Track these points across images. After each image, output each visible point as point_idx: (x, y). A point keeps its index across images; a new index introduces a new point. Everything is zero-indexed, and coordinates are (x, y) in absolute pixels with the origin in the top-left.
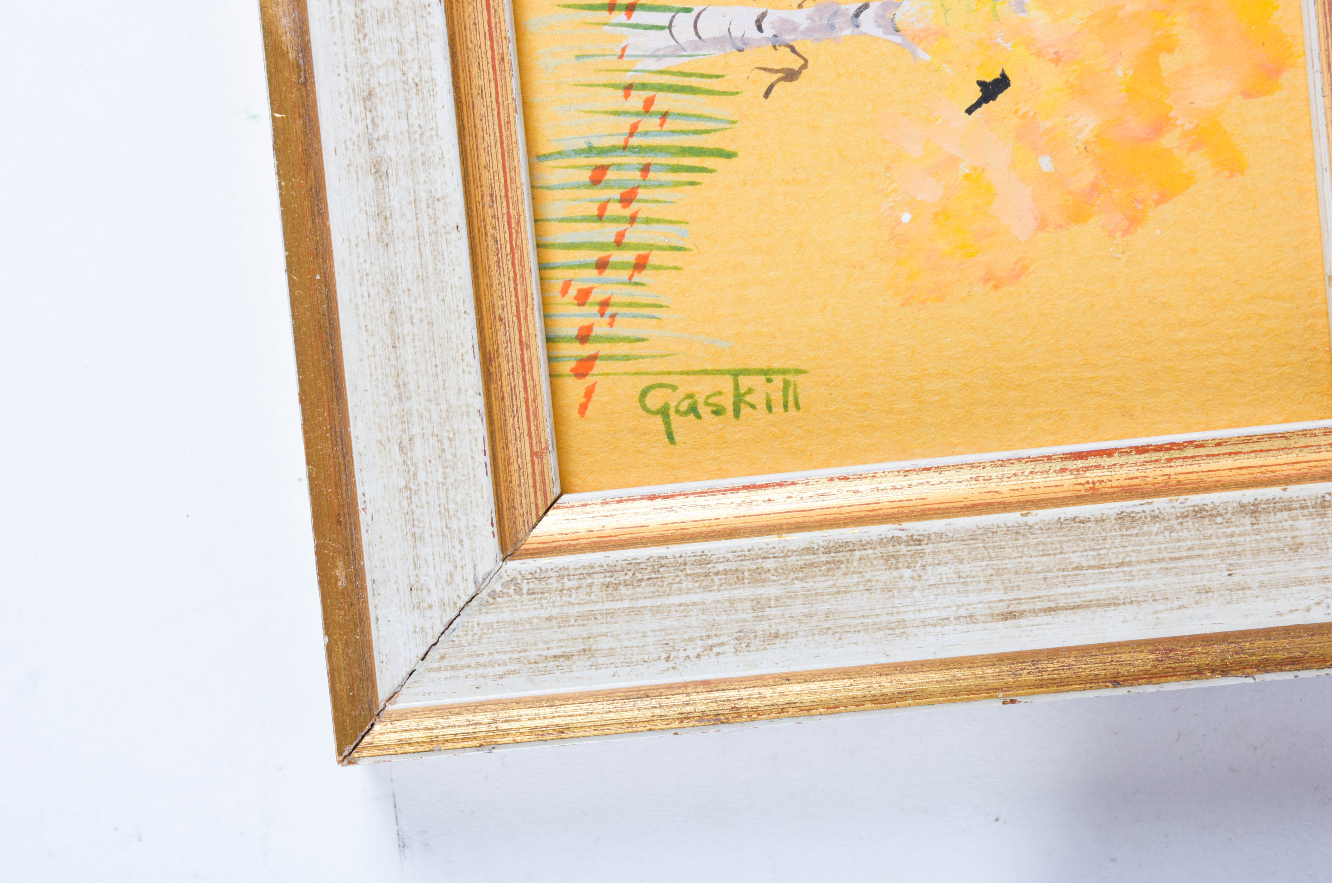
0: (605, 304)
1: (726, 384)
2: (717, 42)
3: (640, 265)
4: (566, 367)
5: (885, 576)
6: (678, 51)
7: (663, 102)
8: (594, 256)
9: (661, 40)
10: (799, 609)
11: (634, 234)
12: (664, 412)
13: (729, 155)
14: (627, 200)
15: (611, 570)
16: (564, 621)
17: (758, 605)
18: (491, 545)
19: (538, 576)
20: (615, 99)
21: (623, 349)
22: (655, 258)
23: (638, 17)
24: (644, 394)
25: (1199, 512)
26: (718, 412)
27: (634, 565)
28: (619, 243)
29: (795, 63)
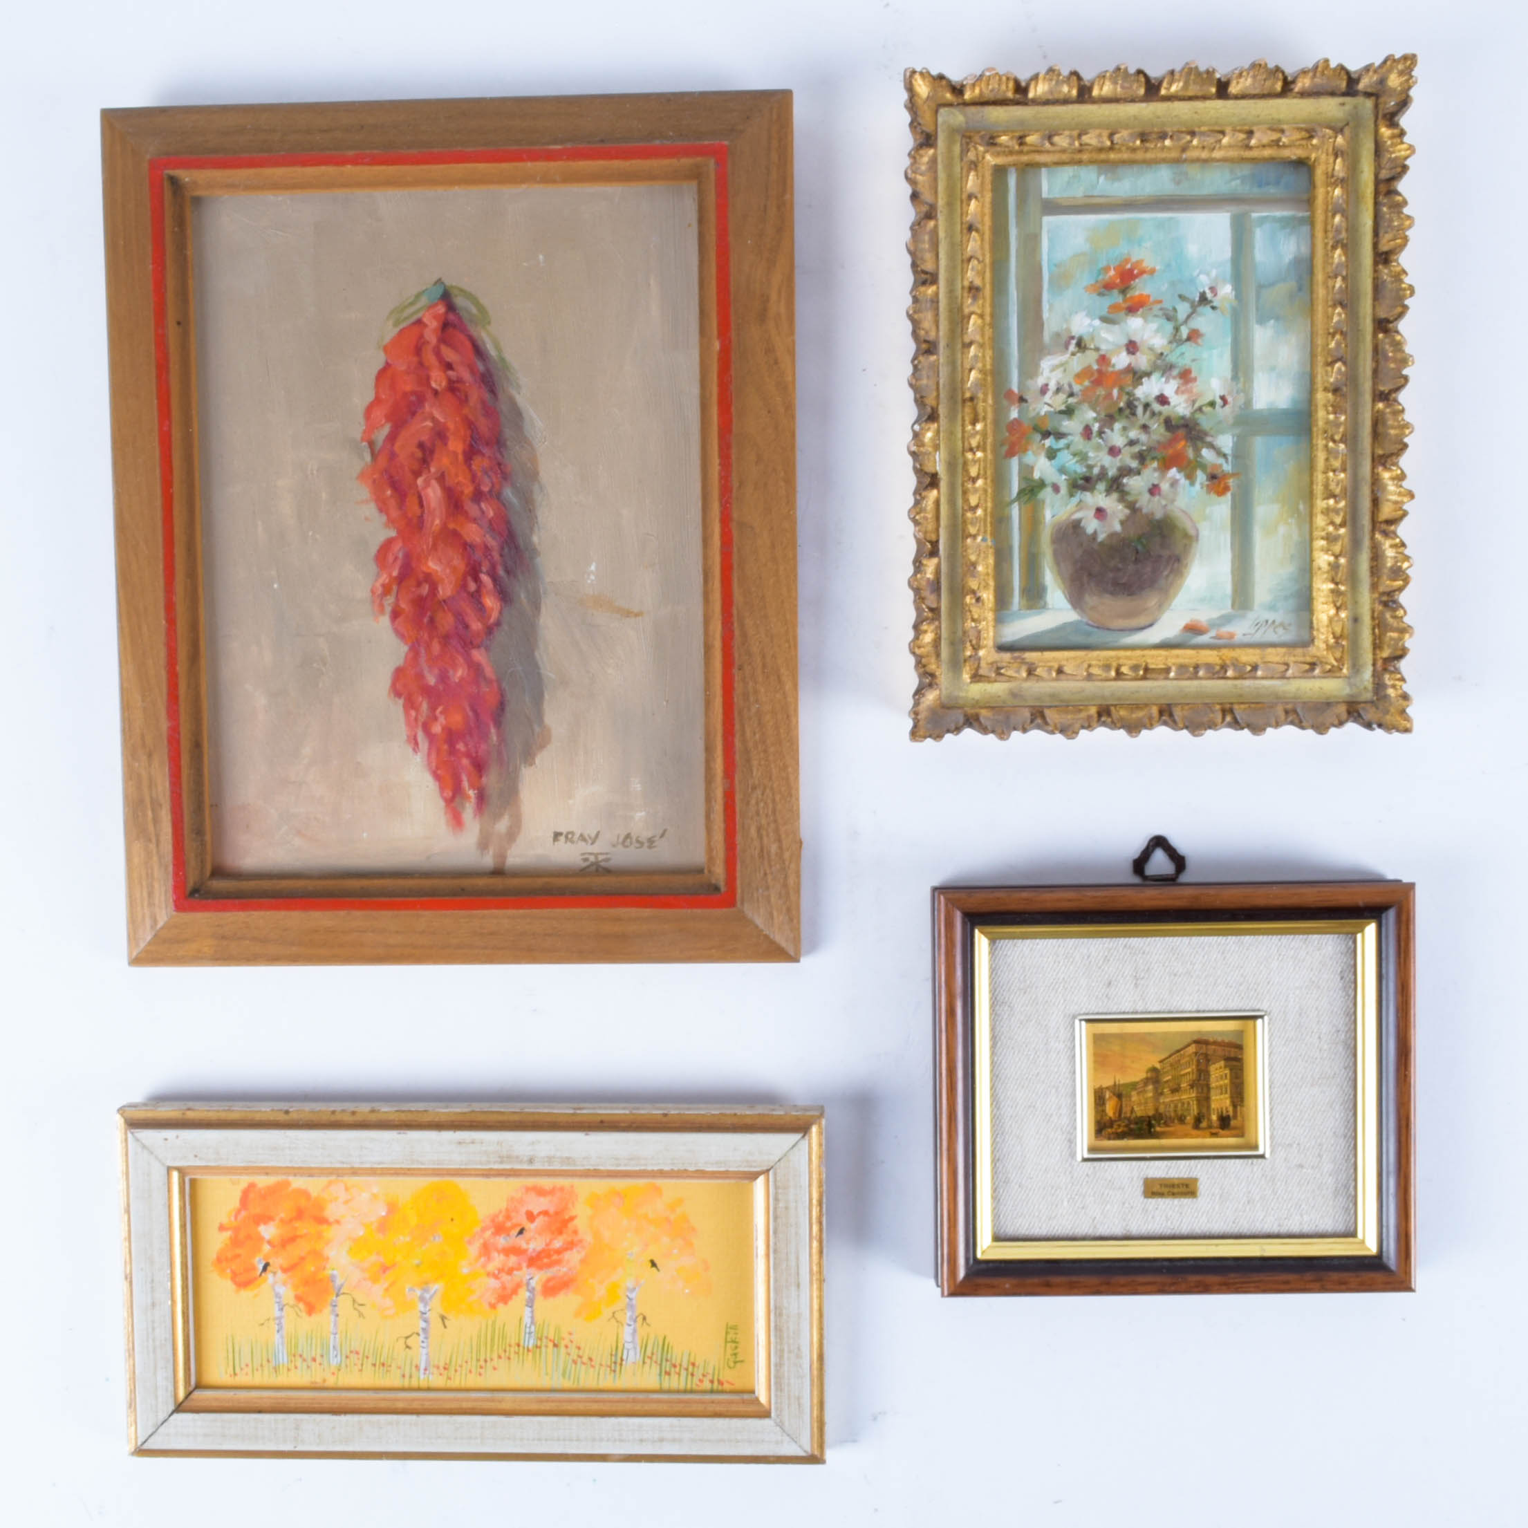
0: (704, 1375)
1: (729, 1345)
2: (634, 1338)
3: (693, 1364)
4: (720, 1388)
5: (785, 1317)
6: (635, 1348)
7: (649, 1353)
8: (690, 1377)
9: (632, 1353)
10: (791, 1341)
11: (685, 1364)
12: (735, 1362)
13: (665, 1338)
14: (675, 1366)
15: (776, 1390)
16: (789, 1405)
17: (790, 1352)
18: (766, 1422)
19: (776, 1409)
20: (647, 1367)
21: (716, 1372)
22: (692, 1360)
23: (625, 1357)
24: (730, 1367)
25: (775, 1232)
26: (736, 1348)
27: (776, 1383)
28: (687, 1369)
29: (641, 1317)
